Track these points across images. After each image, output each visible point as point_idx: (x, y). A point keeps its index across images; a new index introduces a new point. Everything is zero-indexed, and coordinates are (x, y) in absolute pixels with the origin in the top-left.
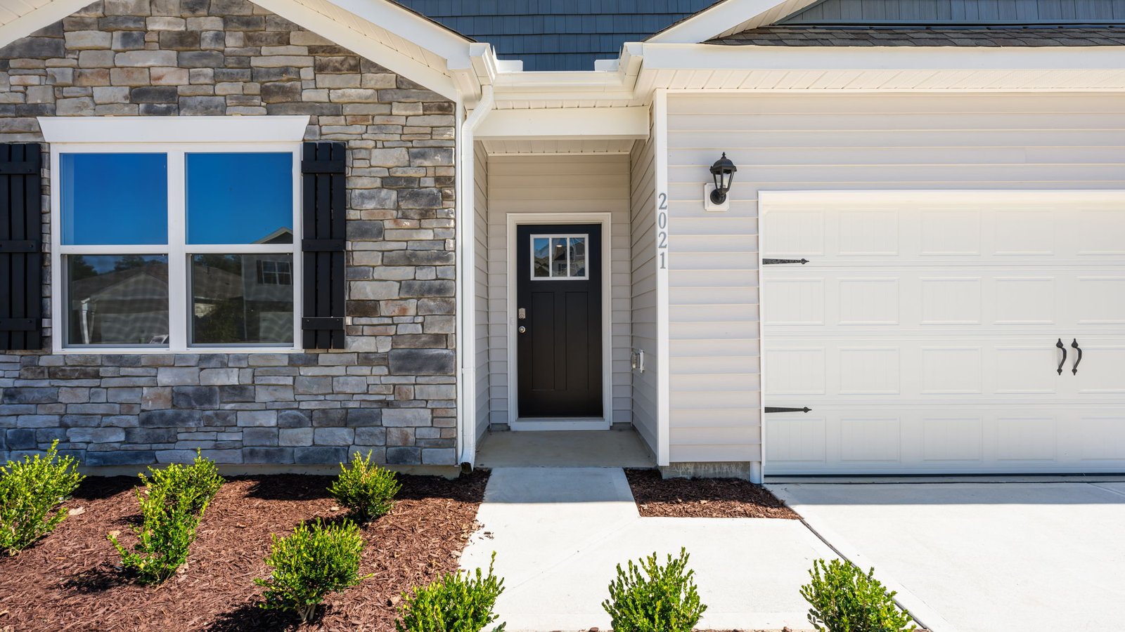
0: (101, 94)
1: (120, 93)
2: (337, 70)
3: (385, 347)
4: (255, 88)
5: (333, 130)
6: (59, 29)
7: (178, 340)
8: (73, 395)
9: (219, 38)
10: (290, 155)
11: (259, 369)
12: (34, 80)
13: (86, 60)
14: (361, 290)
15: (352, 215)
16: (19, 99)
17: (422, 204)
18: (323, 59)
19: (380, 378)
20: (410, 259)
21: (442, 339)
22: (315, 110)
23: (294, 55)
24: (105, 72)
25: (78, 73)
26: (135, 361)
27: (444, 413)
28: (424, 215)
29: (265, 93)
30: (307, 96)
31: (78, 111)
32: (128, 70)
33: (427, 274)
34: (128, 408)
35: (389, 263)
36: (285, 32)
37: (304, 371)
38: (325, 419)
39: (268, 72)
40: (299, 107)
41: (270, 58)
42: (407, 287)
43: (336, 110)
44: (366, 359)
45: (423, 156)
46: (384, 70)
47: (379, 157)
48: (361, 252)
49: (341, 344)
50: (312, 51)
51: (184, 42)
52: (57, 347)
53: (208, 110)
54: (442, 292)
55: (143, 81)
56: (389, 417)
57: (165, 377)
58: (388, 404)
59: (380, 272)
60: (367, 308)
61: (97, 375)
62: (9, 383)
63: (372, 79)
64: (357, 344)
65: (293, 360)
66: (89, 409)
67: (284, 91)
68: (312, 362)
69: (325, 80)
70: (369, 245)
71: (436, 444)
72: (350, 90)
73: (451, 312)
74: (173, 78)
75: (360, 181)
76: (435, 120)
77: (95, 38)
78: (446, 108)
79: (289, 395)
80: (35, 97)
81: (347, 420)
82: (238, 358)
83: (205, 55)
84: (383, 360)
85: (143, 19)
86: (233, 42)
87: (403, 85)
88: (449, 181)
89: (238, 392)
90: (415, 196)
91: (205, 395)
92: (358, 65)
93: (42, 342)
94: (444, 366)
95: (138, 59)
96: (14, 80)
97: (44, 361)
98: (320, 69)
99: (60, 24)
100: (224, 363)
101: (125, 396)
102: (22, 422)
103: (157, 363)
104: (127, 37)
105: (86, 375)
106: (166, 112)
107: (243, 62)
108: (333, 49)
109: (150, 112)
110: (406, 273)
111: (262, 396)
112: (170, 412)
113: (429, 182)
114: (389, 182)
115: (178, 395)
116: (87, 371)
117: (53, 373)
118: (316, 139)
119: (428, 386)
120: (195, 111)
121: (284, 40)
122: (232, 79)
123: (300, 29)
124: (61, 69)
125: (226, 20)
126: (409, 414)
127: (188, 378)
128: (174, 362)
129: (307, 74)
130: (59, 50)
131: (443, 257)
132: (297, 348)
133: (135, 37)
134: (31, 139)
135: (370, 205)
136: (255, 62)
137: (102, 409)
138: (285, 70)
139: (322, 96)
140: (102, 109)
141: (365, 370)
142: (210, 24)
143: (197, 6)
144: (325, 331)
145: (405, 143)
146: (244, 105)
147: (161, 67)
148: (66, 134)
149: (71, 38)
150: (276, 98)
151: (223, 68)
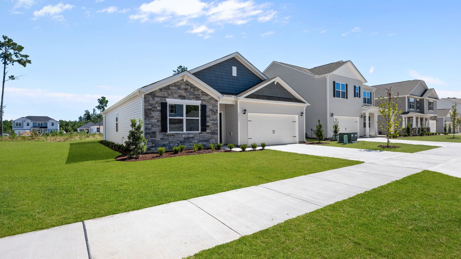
0: (175, 96)
1: (177, 96)
2: (205, 95)
3: (210, 131)
4: (195, 97)
5: (204, 103)
6: (169, 86)
7: (185, 131)
8: (171, 139)
9: (190, 89)
10: (199, 106)
11: (195, 134)
12: (165, 93)
13: (173, 91)
14: (208, 124)
15: (207, 114)
16: (163, 95)
17: (214, 113)
18: (203, 93)
19: (209, 135)
20: (213, 120)
21: (217, 130)
22: (202, 100)
23: (199, 93)
24: (176, 93)
25: (172, 93)
26: (179, 134)
27: (217, 140)
28: (215, 114)
29: (196, 97)
30: (201, 98)
31: (172, 98)
32: (179, 93)
33: (215, 122)
34: (178, 140)
35: (211, 120)
36: (198, 90)
37: (201, 135)
38: (203, 141)
39: (196, 95)
40: (200, 100)
41: (196, 93)
42: (213, 124)
43: (204, 100)
44: (208, 133)
45: (215, 107)
46: (210, 96)
47: (209, 107)
49: (205, 131)
50: (202, 92)
51: (186, 89)
52: (168, 132)
53: (189, 99)
54: (217, 124)
55: (180, 94)
56: (211, 140)
57: (183, 136)
58: (210, 139)
59: (209, 122)
60: (208, 126)
61: (174, 136)
62: (161, 137)
63: (208, 97)
64: (208, 131)
65: (199, 133)
66: (173, 141)
67: (198, 97)
68: (202, 133)
69: (203, 96)
70: (208, 118)
71: (216, 144)
72: (206, 98)
73: (218, 127)
74: (184, 94)
75: (207, 110)
76: (216, 103)
77: (174, 88)
78: (217, 101)
79: (199, 138)
80: (166, 95)
81: (206, 141)
82: (193, 133)
83: (189, 92)
84: (210, 133)
85: (180, 86)
86: (192, 90)
87: (212, 98)
88: (217, 110)
89: (193, 138)
90: (214, 112)
91: (189, 138)
92: (207, 95)
94: (217, 134)
95: (180, 91)
96: (163, 93)
97: (167, 134)
98: (203, 95)
99: (169, 85)
100: (191, 134)
101: (178, 139)
102: (164, 143)
103: (182, 134)
104: (178, 88)
105: (173, 136)
106: (184, 99)
107: (193, 93)
108: (204, 92)
109: (182, 99)
110: (213, 122)
111: (196, 138)
112: (184, 141)
113: (215, 110)
114: (210, 110)
115: (185, 138)
116: (173, 135)
117: (168, 136)
118: (202, 104)
119: (214, 136)
120: (187, 99)
122: (192, 95)
123: (200, 89)
124: (170, 92)
125: (191, 87)
126: (213, 140)
127: (186, 136)
128: (184, 134)
129: (201, 95)
130: (169, 89)
131: (217, 120)
132: (200, 131)
133: (179, 88)
134: (165, 101)
135: (209, 113)
136: (195, 93)
137: (175, 141)
138: (198, 94)
139: (203, 98)
140: (174, 98)
141: (208, 134)
142: (189, 87)
143: (187, 85)
144: (204, 129)
145: (212, 105)
146: (193, 99)
147: (183, 92)
148: (170, 101)
149: (171, 88)
150: (197, 98)
151: (191, 93)
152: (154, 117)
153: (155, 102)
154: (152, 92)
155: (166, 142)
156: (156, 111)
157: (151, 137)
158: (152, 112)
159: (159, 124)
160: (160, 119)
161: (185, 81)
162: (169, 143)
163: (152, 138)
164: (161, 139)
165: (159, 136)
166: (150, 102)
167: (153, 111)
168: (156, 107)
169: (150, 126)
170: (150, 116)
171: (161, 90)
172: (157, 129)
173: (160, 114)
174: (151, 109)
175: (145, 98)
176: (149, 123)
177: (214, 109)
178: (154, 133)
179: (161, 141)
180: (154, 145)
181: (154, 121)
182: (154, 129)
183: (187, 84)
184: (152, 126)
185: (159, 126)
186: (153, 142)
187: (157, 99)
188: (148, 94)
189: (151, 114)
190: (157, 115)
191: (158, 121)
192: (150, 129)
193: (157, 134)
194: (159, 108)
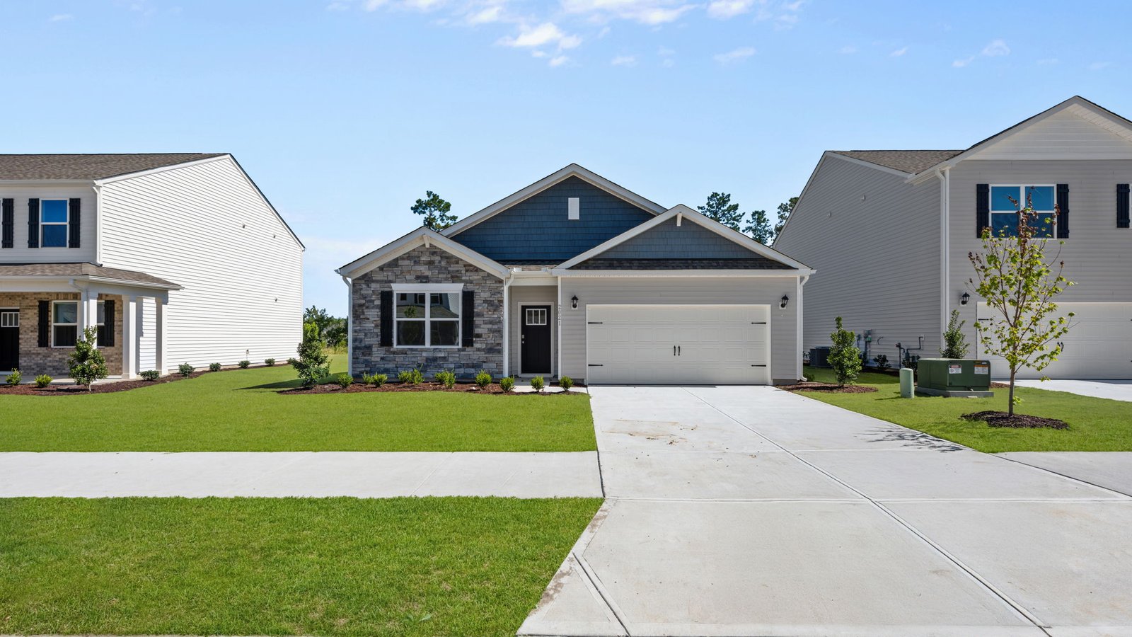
0: (408, 277)
1: (413, 277)
2: (471, 271)
3: (484, 346)
4: (449, 276)
5: (470, 287)
6: (397, 260)
7: (428, 345)
8: (399, 359)
9: (440, 262)
10: (458, 294)
11: (450, 352)
12: (390, 273)
13: (404, 268)
14: (477, 331)
15: (475, 310)
16: (386, 279)
17: (494, 308)
18: (467, 268)
19: (482, 355)
20: (491, 322)
21: (499, 344)
22: (466, 282)
23: (460, 267)
24: (409, 272)
25: (402, 272)
26: (416, 350)
27: (500, 365)
28: (495, 310)
29: (452, 277)
30: (463, 278)
31: (402, 282)
32: (415, 271)
33: (495, 327)
34: (413, 363)
35: (485, 323)
36: (458, 261)
37: (462, 353)
38: (468, 366)
39: (453, 271)
40: (461, 281)
41: (453, 268)
42: (490, 330)
43: (471, 282)
44: (479, 350)
45: (495, 294)
46: (483, 271)
48: (477, 320)
49: (472, 346)
50: (465, 266)
51: (430, 263)
52: (395, 346)
53: (437, 282)
54: (500, 331)
55: (419, 274)
56: (484, 366)
57: (424, 354)
58: (485, 362)
59: (483, 326)
60: (479, 336)
61: (406, 354)
62: (382, 355)
63: (481, 274)
64: (477, 345)
65: (459, 350)
66: (404, 363)
67: (457, 277)
68: (464, 350)
69: (468, 274)
70: (480, 319)
71: (497, 373)
72: (475, 277)
73: (502, 337)
74: (428, 273)
75: (477, 302)
76: (498, 285)
77: (407, 262)
78: (501, 281)
79: (458, 359)
80: (390, 278)
81: (474, 366)
82: (444, 349)
83: (436, 267)
84: (484, 350)
85: (419, 257)
86: (443, 264)
87: (489, 275)
88: (502, 301)
89: (444, 358)
90: (492, 305)
91: (435, 359)
92: (477, 270)
93: (391, 344)
94: (500, 352)
95: (418, 268)
96: (385, 273)
97: (392, 349)
98: (467, 271)
99: (397, 258)
100: (440, 350)
101: (413, 359)
102: (386, 366)
103: (422, 350)
104: (415, 262)
105: (403, 354)
106: (426, 282)
107: (446, 268)
108: (471, 265)
109: (421, 282)
110: (490, 326)
111: (451, 359)
112: (425, 364)
113: (496, 301)
114: (485, 301)
115: (428, 359)
116: (403, 352)
117: (394, 353)
118: (466, 290)
119: (495, 357)
120: (433, 282)
121: (457, 263)
122: (443, 273)
123: (462, 260)
124: (398, 271)
125: (441, 257)
126: (490, 365)
127: (430, 355)
128: (427, 350)
129: (463, 272)
130: (397, 266)
131: (500, 322)
132: (460, 346)
133: (417, 263)
134: (389, 289)
135: (480, 308)
136: (449, 269)
137: (407, 363)
138: (458, 271)
139: (467, 278)
140: (407, 281)
141: (478, 353)
142: (437, 258)
143: (434, 253)
144: (468, 342)
145: (490, 291)
146: (446, 280)
147: (424, 270)
148: (398, 288)
149: (400, 263)
150: (455, 278)
151: (441, 270)
152: (368, 319)
153: (371, 292)
154: (366, 275)
155: (391, 366)
156: (373, 308)
157: (364, 354)
158: (365, 311)
159: (378, 330)
160: (379, 322)
161: (428, 246)
162: (397, 367)
163: (365, 356)
164: (382, 359)
165: (377, 354)
166: (362, 292)
167: (367, 308)
168: (373, 301)
169: (361, 335)
170: (361, 317)
171: (381, 268)
172: (374, 341)
173: (379, 313)
174: (363, 305)
175: (354, 285)
176: (360, 330)
177: (495, 299)
178: (369, 347)
179: (381, 362)
180: (368, 369)
181: (369, 325)
182: (368, 341)
183: (434, 251)
184: (366, 335)
185: (377, 336)
186: (367, 363)
187: (373, 286)
188: (358, 279)
189: (363, 313)
190: (374, 315)
191: (376, 326)
192: (361, 341)
193: (374, 349)
194: (378, 302)
